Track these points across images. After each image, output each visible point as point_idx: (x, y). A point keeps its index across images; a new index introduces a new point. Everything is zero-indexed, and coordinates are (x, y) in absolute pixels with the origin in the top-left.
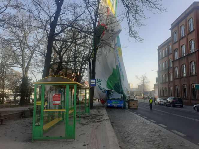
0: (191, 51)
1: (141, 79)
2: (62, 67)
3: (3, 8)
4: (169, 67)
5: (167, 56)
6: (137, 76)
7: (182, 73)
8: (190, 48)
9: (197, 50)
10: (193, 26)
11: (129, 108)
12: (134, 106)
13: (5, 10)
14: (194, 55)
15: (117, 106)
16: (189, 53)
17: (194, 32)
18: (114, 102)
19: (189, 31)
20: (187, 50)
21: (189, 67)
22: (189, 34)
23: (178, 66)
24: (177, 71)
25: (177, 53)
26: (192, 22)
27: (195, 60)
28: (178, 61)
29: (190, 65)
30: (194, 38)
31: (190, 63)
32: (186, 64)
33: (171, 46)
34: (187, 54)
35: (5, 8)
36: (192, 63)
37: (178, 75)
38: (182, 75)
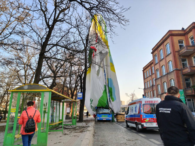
0: (170, 70)
1: (130, 96)
2: (56, 83)
3: (8, 34)
4: (153, 85)
5: (151, 76)
6: (126, 94)
7: (164, 90)
8: (169, 68)
9: (175, 69)
10: (170, 50)
11: (117, 121)
12: (121, 119)
13: (10, 36)
14: (173, 73)
15: (105, 120)
16: (168, 72)
17: (171, 54)
18: (103, 116)
19: (167, 54)
20: (167, 70)
21: (169, 84)
22: (167, 56)
23: (160, 84)
24: (160, 88)
25: (158, 72)
26: (168, 46)
27: (174, 78)
28: (160, 79)
29: (170, 82)
30: (171, 59)
31: (170, 80)
32: (166, 81)
33: (153, 67)
34: (167, 73)
35: (9, 34)
36: (171, 81)
37: (160, 92)
38: (164, 91)
